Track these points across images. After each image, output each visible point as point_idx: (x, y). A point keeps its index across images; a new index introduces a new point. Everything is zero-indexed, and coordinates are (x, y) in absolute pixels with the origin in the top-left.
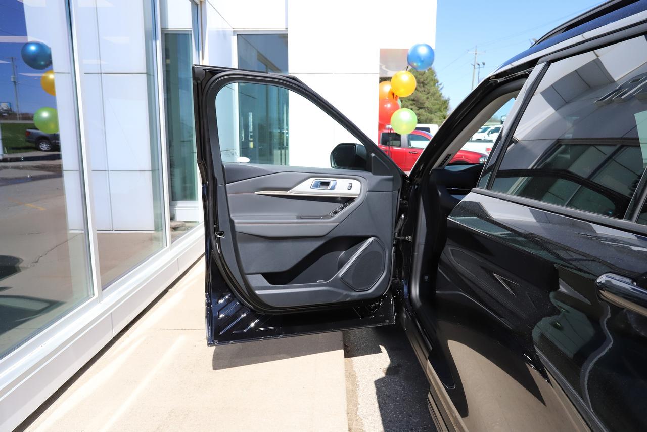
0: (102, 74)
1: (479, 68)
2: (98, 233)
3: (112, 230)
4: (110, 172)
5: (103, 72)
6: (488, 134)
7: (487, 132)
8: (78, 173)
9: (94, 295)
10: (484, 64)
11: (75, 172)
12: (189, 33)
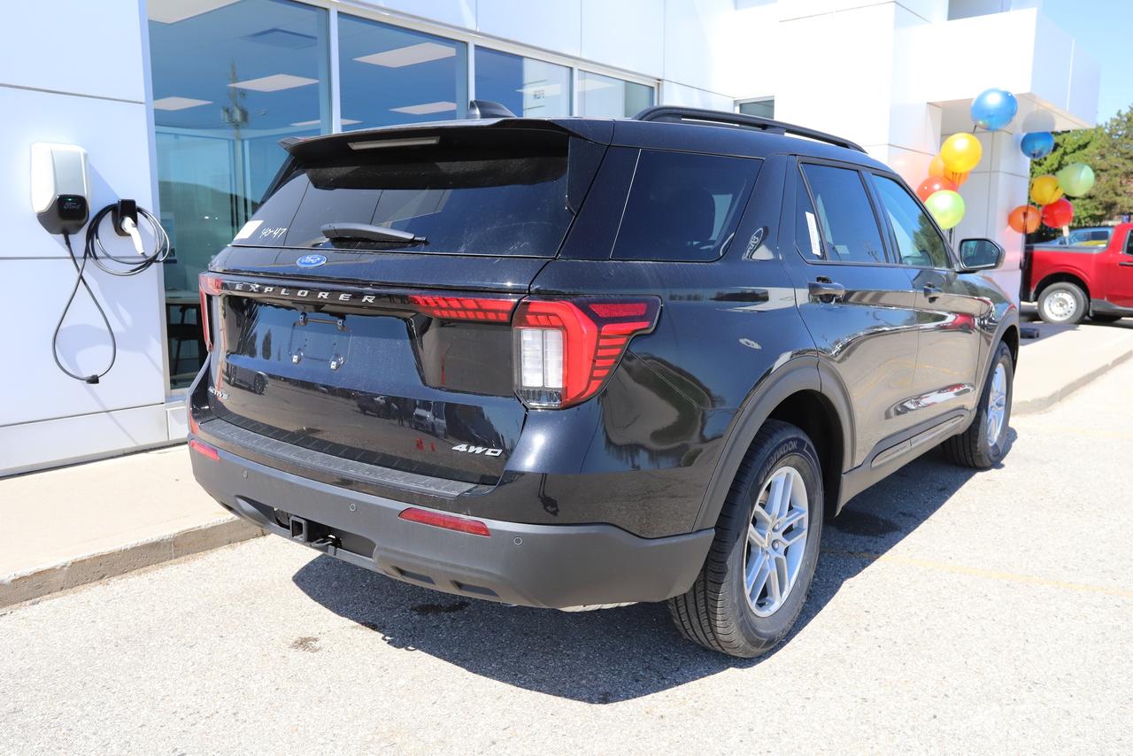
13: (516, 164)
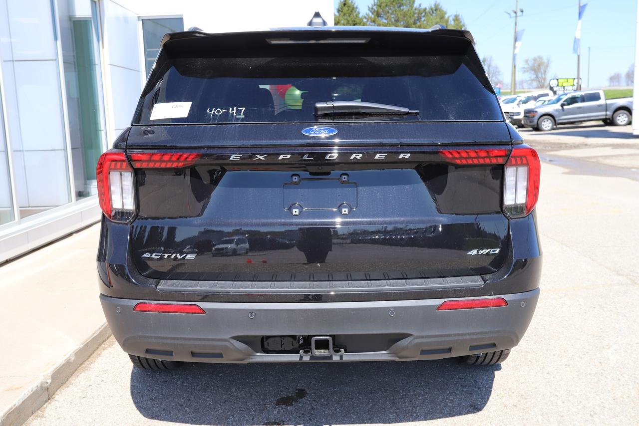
0: (15, 62)
1: (516, 17)
2: (20, 210)
3: (29, 207)
4: (25, 153)
5: (14, 60)
6: (518, 105)
7: (517, 102)
8: (4, 153)
9: (15, 220)
10: (522, 11)
11: (2, 153)
12: (90, 19)
13: (435, 60)
